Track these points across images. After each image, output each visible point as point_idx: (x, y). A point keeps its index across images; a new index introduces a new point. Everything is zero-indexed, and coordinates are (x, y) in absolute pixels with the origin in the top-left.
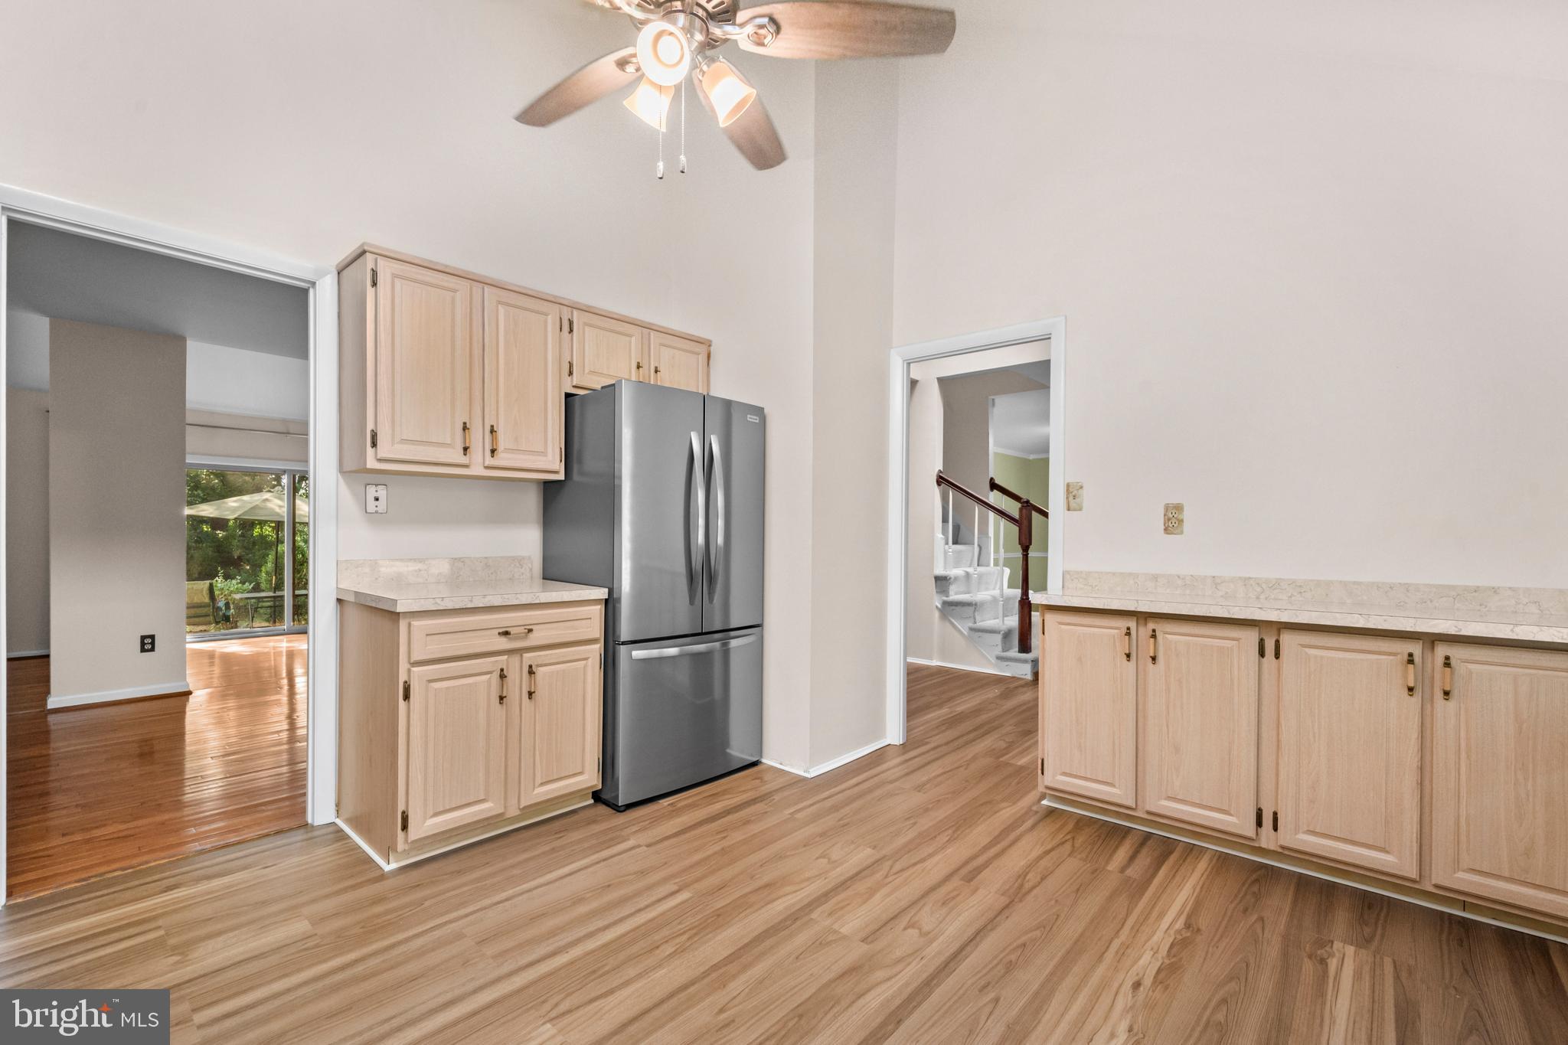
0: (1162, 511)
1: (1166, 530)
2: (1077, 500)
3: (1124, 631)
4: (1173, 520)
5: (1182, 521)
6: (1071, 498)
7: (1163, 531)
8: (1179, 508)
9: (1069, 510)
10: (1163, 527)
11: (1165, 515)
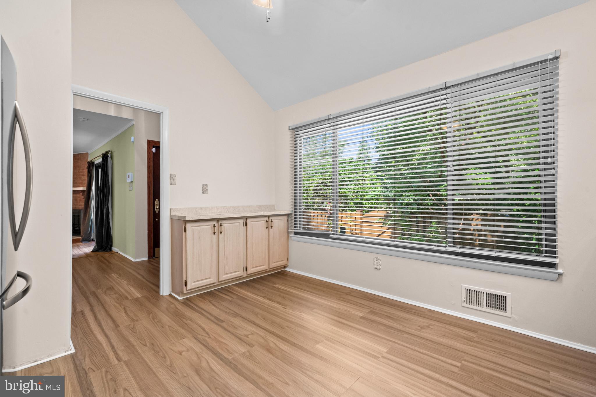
0: (202, 187)
1: (203, 192)
2: (174, 181)
3: (213, 225)
4: (205, 190)
5: (207, 190)
6: (172, 180)
7: (202, 193)
8: (206, 185)
9: (171, 184)
10: (202, 192)
11: (203, 188)
